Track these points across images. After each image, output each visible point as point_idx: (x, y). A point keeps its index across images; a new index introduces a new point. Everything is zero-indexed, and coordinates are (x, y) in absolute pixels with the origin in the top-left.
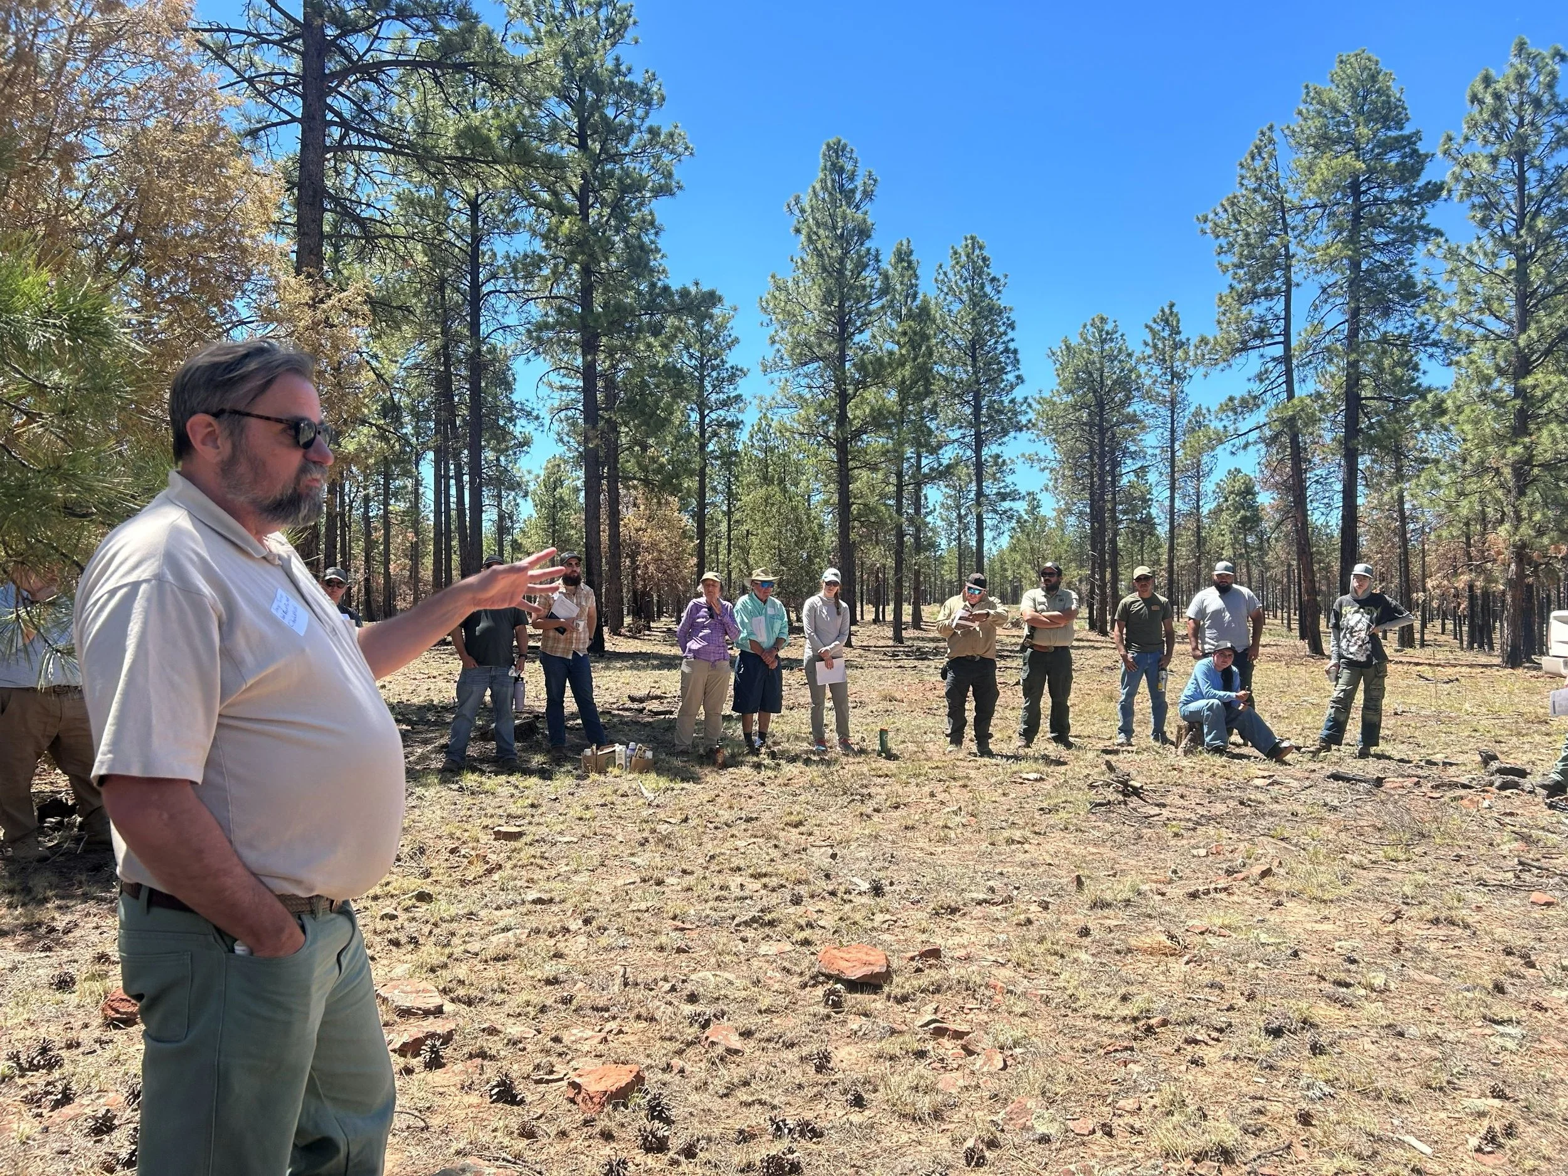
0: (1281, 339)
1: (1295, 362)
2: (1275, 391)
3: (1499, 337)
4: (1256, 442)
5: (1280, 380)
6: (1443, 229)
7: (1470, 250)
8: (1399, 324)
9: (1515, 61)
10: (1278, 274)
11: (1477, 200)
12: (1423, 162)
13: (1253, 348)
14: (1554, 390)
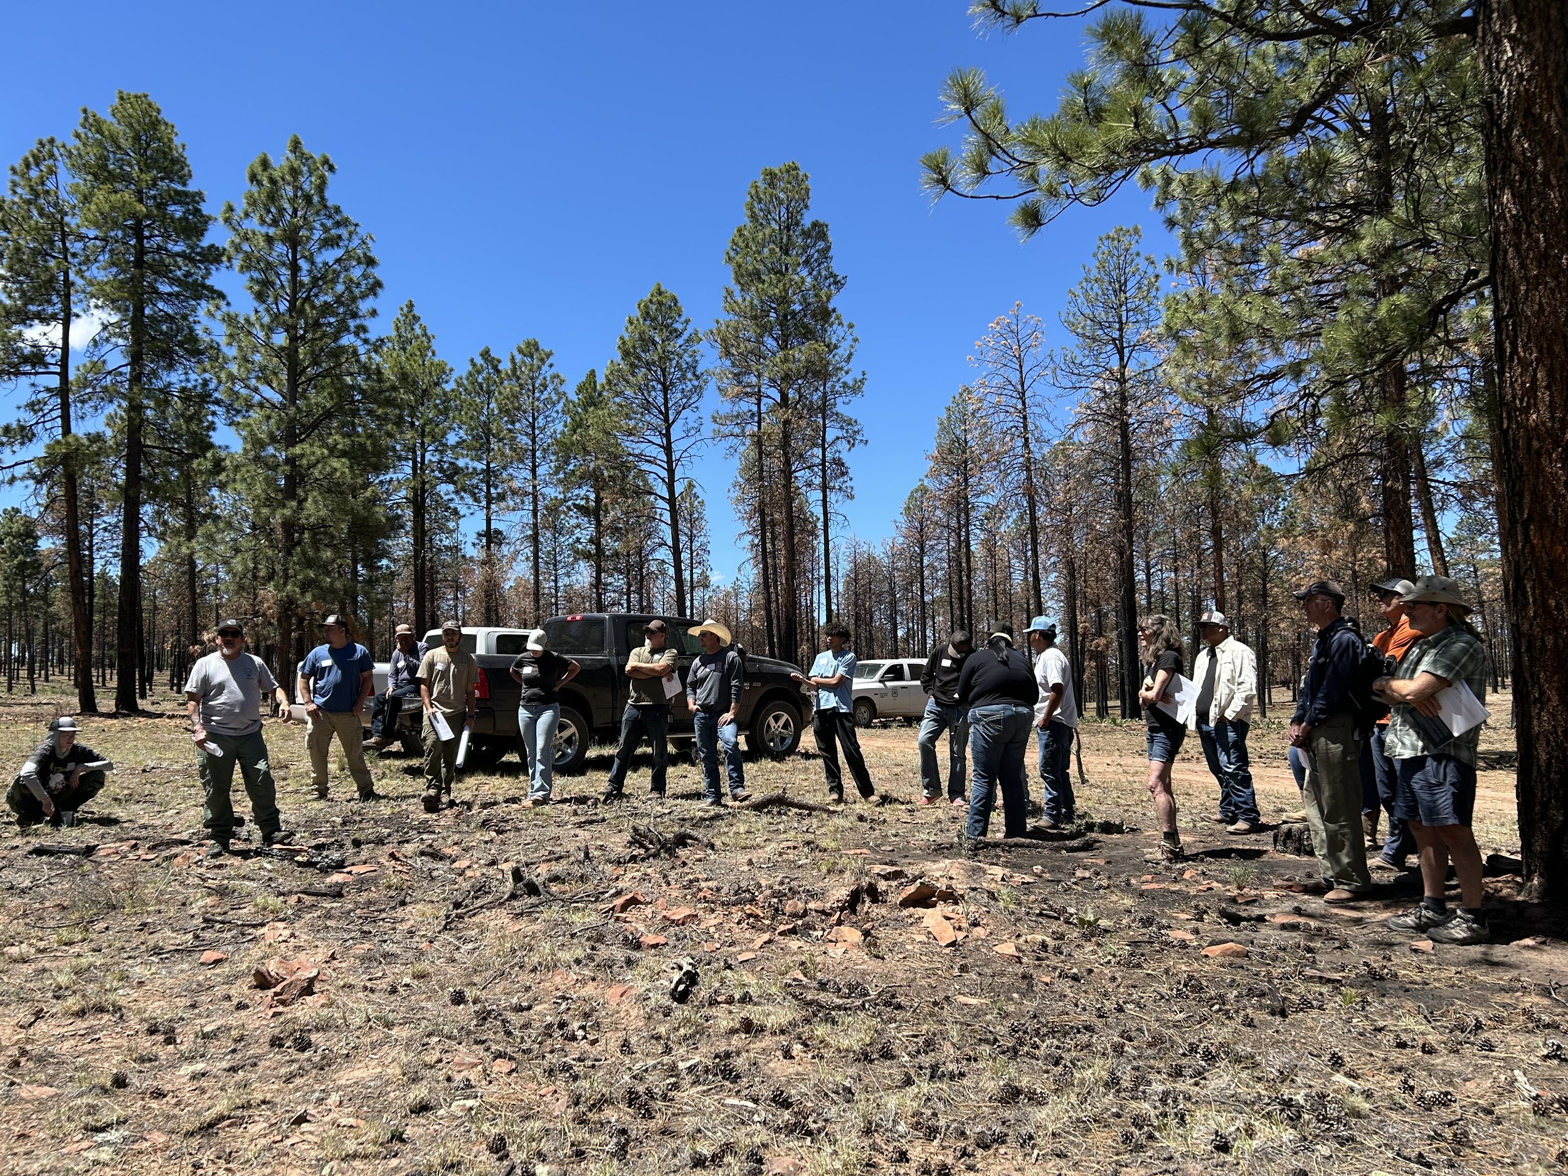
0: (58, 369)
1: (72, 397)
2: (48, 425)
3: (274, 406)
4: (22, 479)
5: (55, 414)
6: (225, 292)
7: (247, 320)
8: (183, 377)
9: (291, 156)
10: (55, 299)
11: (256, 275)
12: (206, 223)
13: (25, 374)
14: (318, 462)
